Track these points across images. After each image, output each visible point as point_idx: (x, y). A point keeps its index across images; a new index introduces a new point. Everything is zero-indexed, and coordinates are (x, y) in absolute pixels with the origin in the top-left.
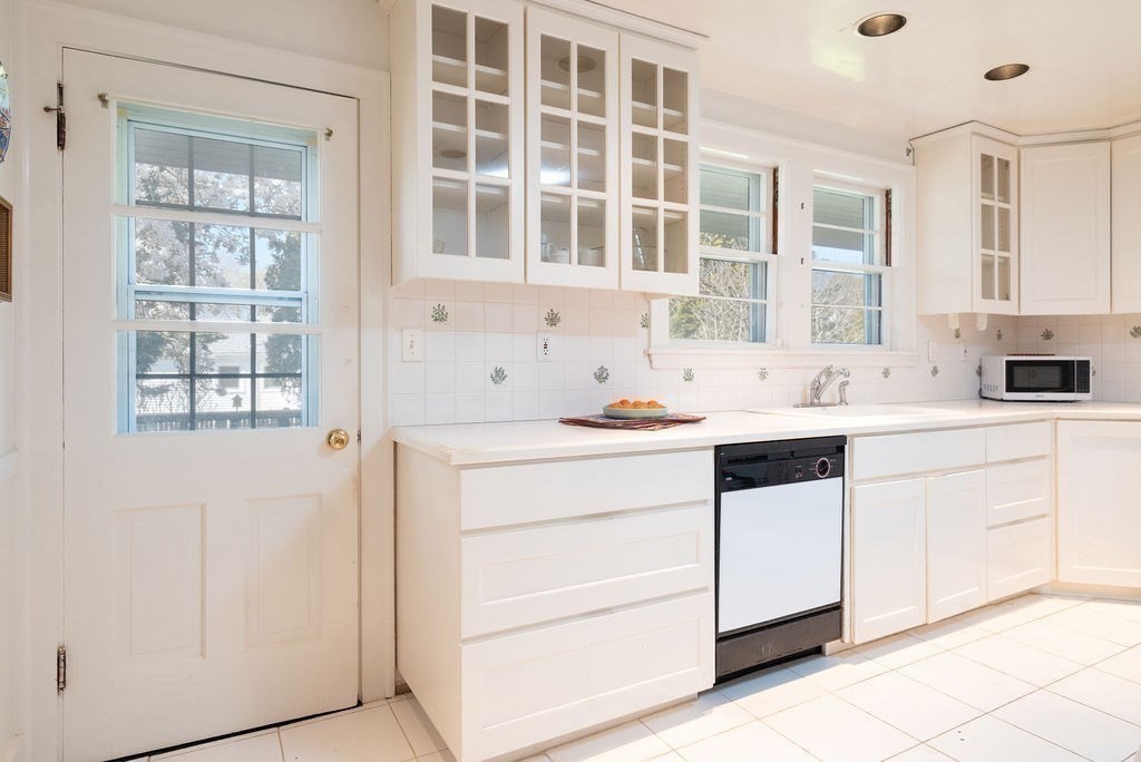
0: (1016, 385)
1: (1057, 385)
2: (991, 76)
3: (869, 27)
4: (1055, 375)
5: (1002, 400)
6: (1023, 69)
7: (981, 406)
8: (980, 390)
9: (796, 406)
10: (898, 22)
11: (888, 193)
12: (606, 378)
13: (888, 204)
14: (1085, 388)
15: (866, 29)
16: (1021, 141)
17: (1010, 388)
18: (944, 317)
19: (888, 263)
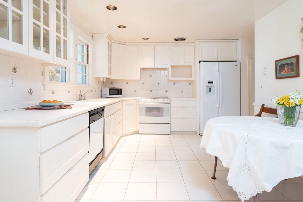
0: (111, 94)
1: (117, 94)
2: (119, 27)
3: (109, 7)
4: (116, 92)
5: (108, 97)
6: (125, 27)
7: (101, 99)
8: (101, 95)
9: (77, 100)
10: (115, 9)
11: (87, 46)
12: (32, 93)
13: (87, 48)
14: (121, 94)
15: (108, 8)
16: (112, 41)
17: (110, 95)
18: (100, 78)
19: (88, 63)
